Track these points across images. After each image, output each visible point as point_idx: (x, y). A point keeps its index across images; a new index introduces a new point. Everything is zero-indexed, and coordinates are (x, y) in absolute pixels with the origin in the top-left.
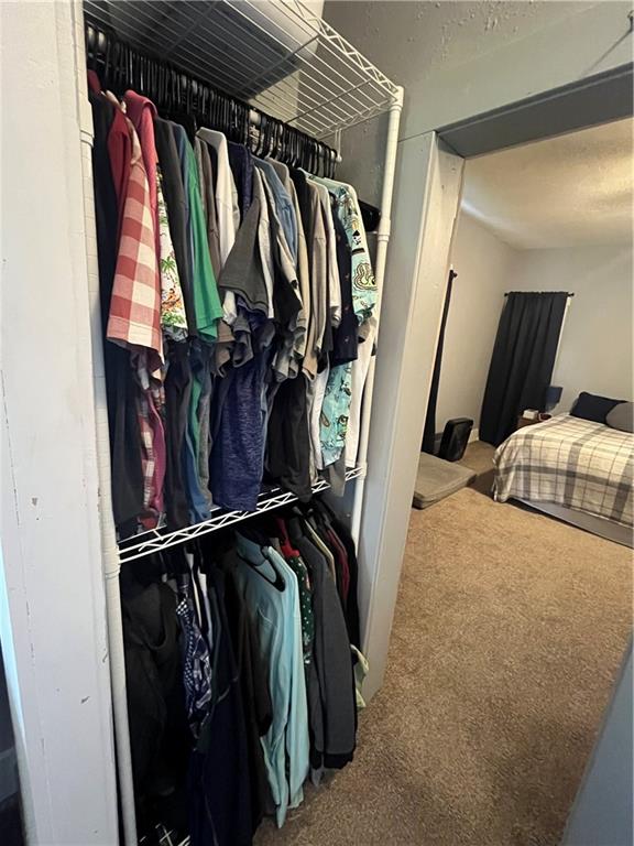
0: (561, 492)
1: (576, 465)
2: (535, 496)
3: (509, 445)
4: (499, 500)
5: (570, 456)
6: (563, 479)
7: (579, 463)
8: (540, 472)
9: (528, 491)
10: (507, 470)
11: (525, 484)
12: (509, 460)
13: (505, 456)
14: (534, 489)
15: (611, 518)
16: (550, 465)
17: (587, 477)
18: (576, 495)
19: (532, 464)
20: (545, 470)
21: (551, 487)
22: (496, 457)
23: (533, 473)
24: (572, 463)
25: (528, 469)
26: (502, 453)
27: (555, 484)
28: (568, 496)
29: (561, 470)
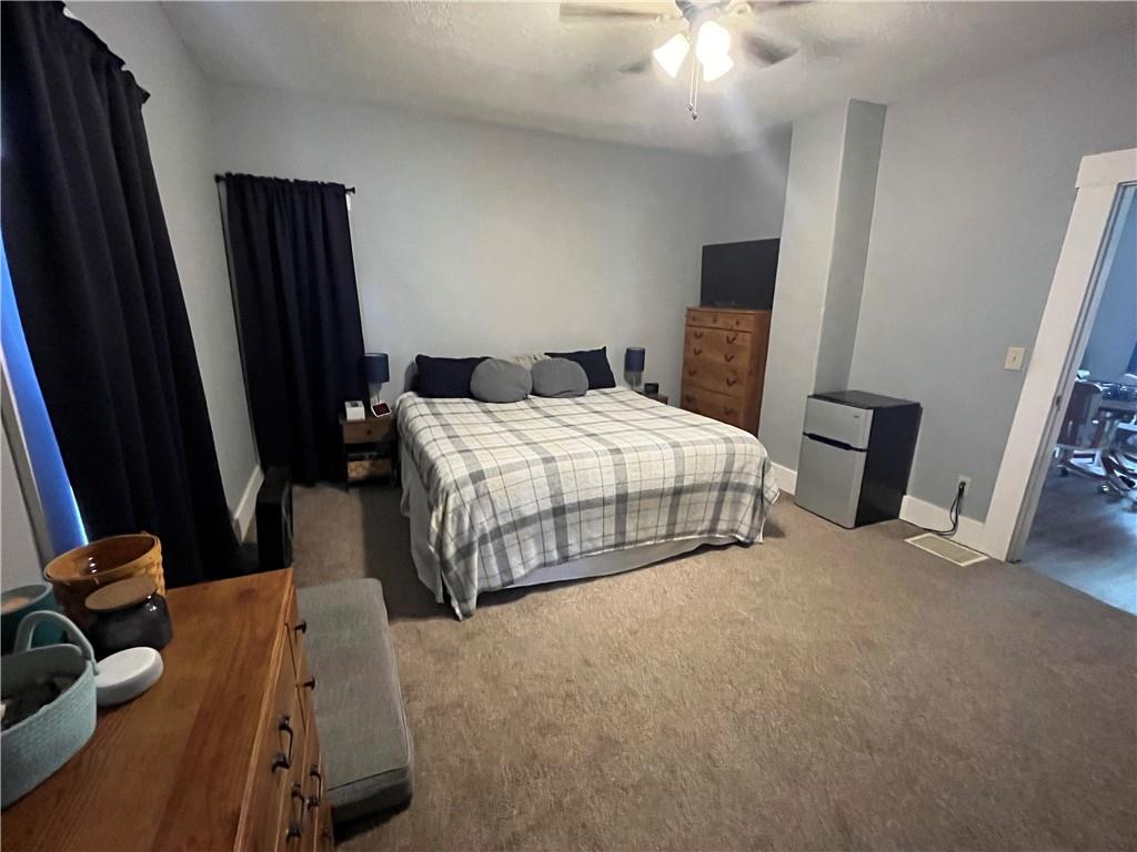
0: (552, 544)
1: (562, 494)
2: (519, 571)
3: (451, 505)
4: (467, 615)
5: (551, 485)
6: (549, 524)
7: (565, 490)
8: (515, 529)
9: (506, 569)
10: (465, 552)
11: (499, 562)
12: (459, 534)
13: (451, 529)
14: (515, 561)
15: (615, 546)
16: (529, 511)
17: (581, 506)
18: (572, 540)
19: (501, 523)
20: (524, 522)
21: (536, 543)
22: (433, 539)
23: (506, 537)
24: (556, 495)
25: (497, 533)
26: (442, 525)
27: (540, 537)
28: (562, 546)
29: (546, 511)
